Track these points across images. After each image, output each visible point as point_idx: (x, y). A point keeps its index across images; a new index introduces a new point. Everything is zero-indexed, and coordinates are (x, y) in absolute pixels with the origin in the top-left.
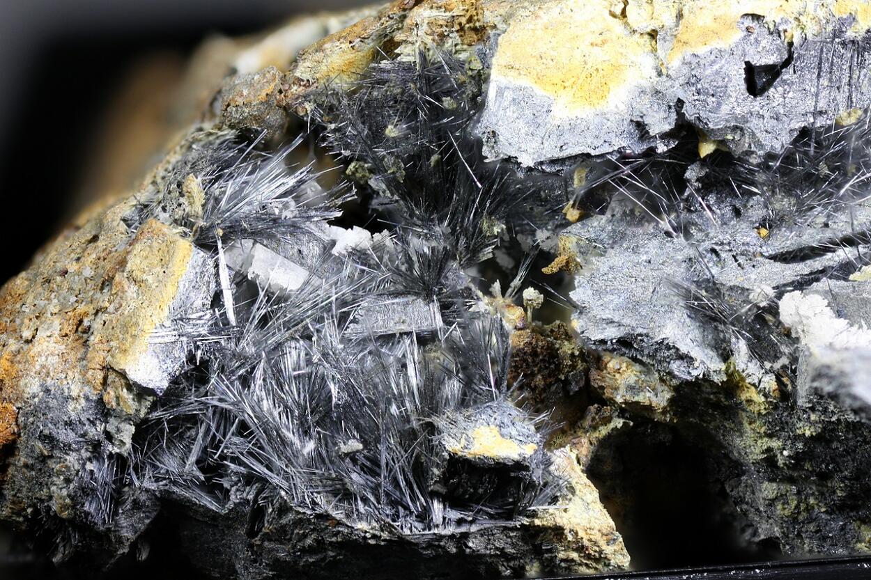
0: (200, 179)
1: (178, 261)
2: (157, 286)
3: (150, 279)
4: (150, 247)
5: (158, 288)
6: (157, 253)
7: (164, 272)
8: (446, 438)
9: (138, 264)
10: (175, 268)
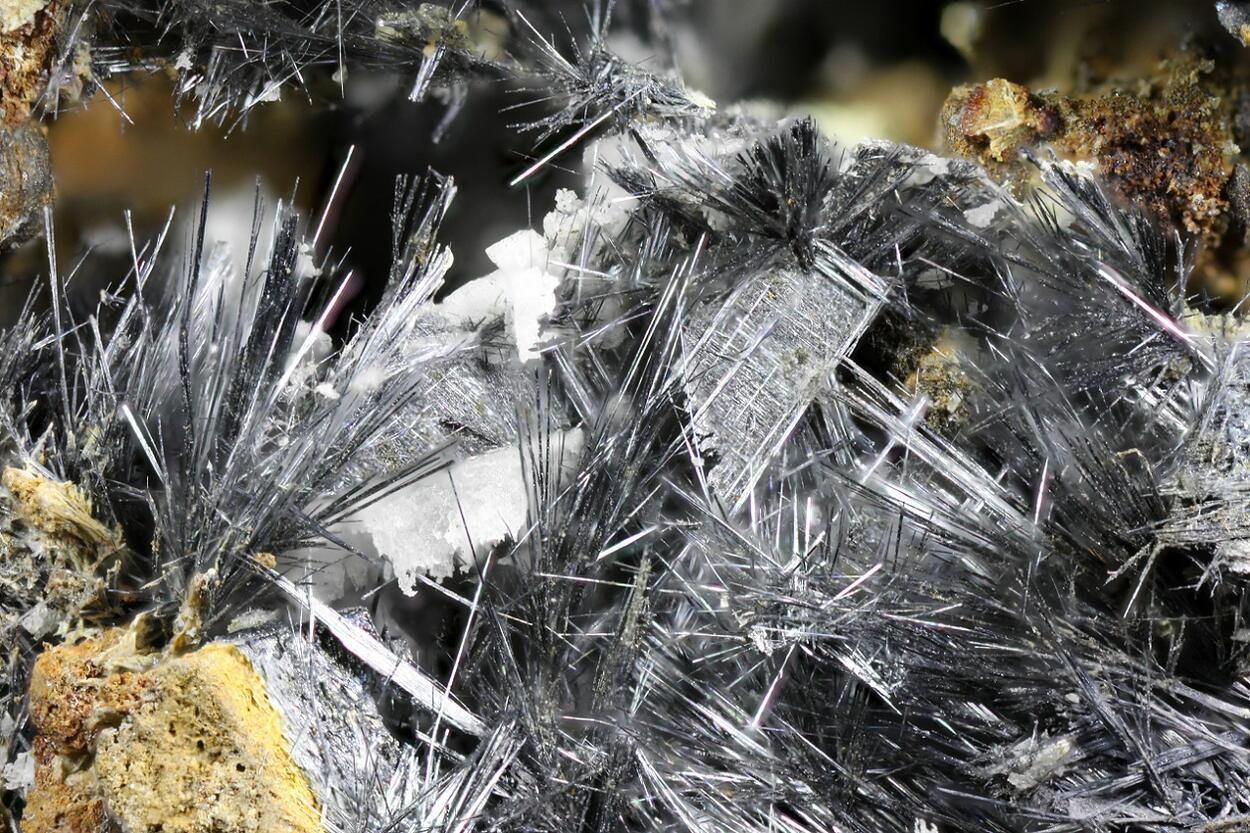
0: (28, 460)
1: (245, 713)
2: (260, 814)
3: (225, 811)
4: (141, 738)
5: (265, 817)
6: (172, 739)
7: (240, 768)
8: (1230, 553)
9: (157, 802)
10: (255, 737)
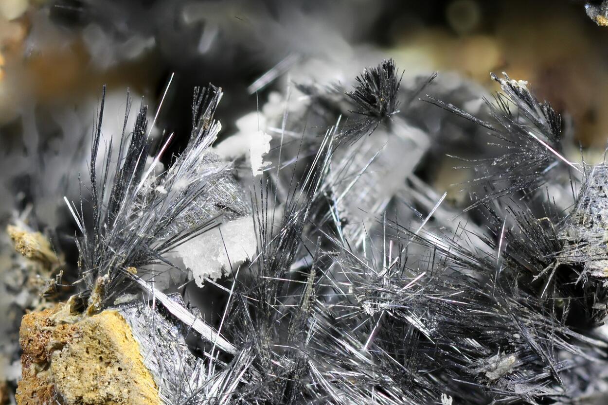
0: (19, 222)
1: (122, 343)
2: (129, 392)
3: (113, 390)
4: (73, 355)
5: (132, 393)
6: (87, 356)
7: (120, 369)
8: (592, 267)
9: (80, 386)
10: (127, 355)
